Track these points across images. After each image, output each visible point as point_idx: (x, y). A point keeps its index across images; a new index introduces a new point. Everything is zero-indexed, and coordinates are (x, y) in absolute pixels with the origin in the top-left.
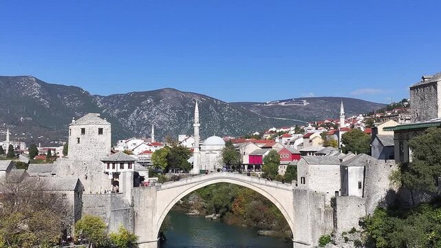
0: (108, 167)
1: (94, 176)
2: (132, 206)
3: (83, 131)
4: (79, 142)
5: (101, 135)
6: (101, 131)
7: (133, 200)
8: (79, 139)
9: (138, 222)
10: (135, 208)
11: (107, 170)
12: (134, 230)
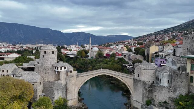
0: (56, 69)
1: (50, 72)
2: (66, 85)
3: (45, 52)
4: (43, 57)
5: (53, 54)
6: (53, 53)
7: (66, 83)
8: (43, 56)
9: (68, 92)
10: (67, 86)
11: (55, 70)
12: (67, 95)
